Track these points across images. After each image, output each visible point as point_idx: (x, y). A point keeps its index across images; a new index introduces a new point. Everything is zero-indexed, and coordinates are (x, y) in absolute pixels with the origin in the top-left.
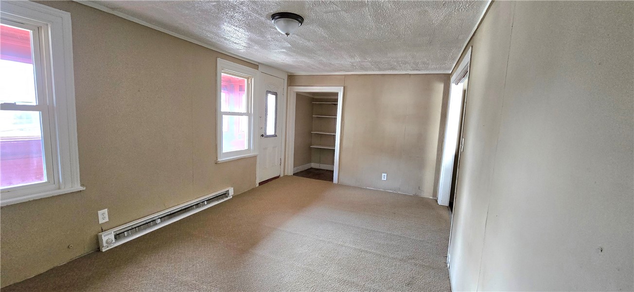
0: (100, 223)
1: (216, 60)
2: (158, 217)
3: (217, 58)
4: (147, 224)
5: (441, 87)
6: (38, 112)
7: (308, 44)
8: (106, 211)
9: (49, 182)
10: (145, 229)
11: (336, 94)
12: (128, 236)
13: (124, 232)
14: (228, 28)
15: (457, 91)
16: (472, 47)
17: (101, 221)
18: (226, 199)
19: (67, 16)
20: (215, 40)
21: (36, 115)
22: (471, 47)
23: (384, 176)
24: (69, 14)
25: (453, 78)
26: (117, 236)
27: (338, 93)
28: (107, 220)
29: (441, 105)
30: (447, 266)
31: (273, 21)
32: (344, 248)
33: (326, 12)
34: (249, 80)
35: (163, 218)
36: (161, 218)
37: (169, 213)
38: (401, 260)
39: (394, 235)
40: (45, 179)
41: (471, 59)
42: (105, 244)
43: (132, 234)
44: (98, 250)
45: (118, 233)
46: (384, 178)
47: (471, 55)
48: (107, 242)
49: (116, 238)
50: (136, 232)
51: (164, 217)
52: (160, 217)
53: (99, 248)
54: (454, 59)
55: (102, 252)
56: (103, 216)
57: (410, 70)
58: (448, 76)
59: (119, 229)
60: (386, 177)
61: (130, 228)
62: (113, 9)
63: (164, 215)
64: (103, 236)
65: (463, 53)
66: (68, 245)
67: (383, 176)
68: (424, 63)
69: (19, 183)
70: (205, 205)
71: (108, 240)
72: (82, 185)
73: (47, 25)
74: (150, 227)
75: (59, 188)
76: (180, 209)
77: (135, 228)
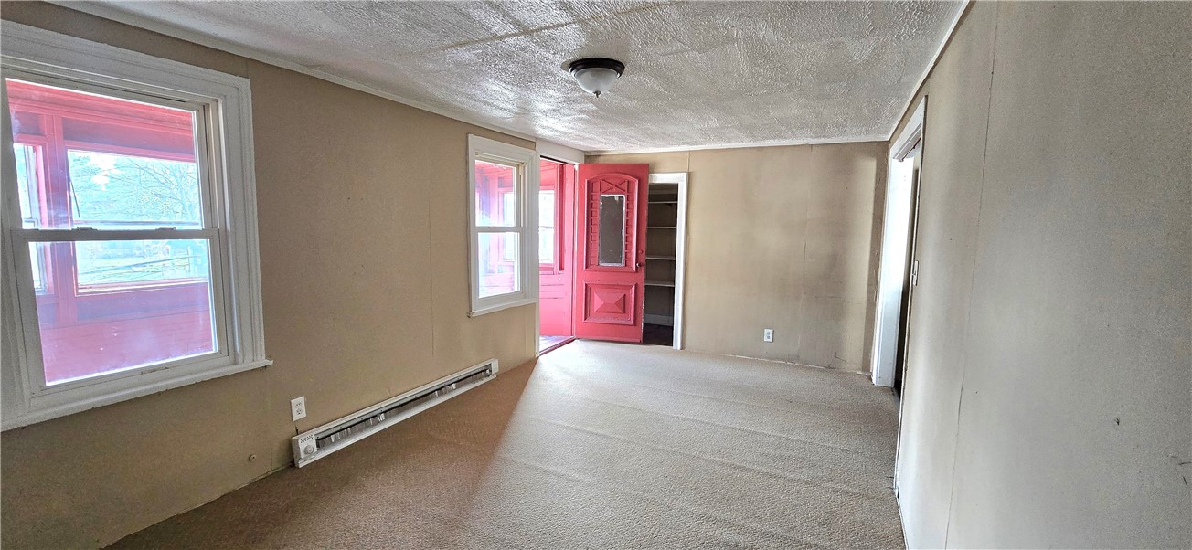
0: (294, 420)
1: (467, 137)
2: (379, 411)
3: (467, 134)
4: (364, 423)
5: (871, 166)
6: (205, 240)
7: (627, 103)
8: (302, 399)
9: (220, 352)
10: (361, 431)
11: (676, 186)
12: (337, 441)
13: (329, 436)
14: (494, 87)
15: (901, 174)
16: (927, 97)
17: (296, 417)
18: (486, 380)
19: (245, 84)
20: (468, 104)
21: (202, 245)
22: (924, 99)
23: (768, 335)
24: (248, 81)
25: (893, 150)
26: (321, 442)
27: (678, 185)
28: (304, 414)
29: (872, 200)
30: (894, 494)
31: (573, 73)
32: (702, 463)
33: (664, 55)
34: (521, 168)
35: (388, 412)
36: (385, 412)
37: (397, 404)
38: (807, 483)
39: (792, 440)
40: (215, 349)
41: (925, 119)
42: (303, 455)
43: (344, 438)
44: (292, 463)
45: (320, 436)
46: (769, 337)
47: (925, 112)
48: (306, 452)
49: (318, 446)
50: (348, 436)
51: (389, 410)
52: (384, 410)
53: (293, 461)
54: (894, 116)
55: (298, 468)
56: (299, 409)
57: (811, 137)
58: (885, 146)
59: (321, 431)
60: (771, 336)
61: (339, 429)
62: (310, 67)
63: (390, 407)
64: (300, 441)
65: (910, 105)
66: (248, 456)
67: (766, 333)
68: (837, 125)
69: (180, 355)
70: (453, 390)
71: (307, 446)
72: (269, 357)
73: (217, 101)
74: (368, 427)
75: (235, 363)
76: (414, 397)
77: (347, 428)
